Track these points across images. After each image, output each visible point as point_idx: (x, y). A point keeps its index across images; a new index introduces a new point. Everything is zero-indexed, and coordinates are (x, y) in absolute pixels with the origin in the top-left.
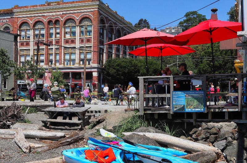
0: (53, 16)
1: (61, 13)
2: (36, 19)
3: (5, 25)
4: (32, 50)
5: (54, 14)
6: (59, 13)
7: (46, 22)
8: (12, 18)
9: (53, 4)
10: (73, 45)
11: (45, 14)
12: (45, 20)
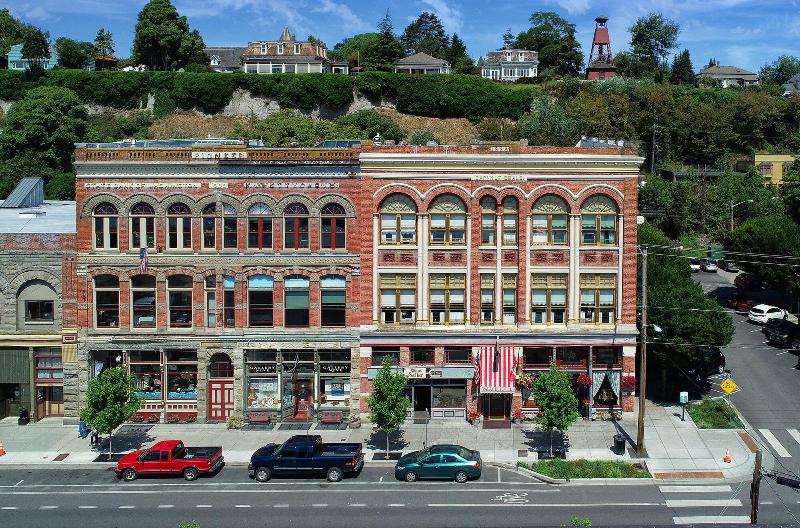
0: (497, 183)
1: (525, 177)
2: (439, 188)
3: (328, 200)
4: (426, 277)
5: (502, 177)
6: (517, 177)
7: (471, 199)
8: (350, 178)
9: (499, 149)
10: (558, 269)
11: (473, 177)
12: (472, 194)
